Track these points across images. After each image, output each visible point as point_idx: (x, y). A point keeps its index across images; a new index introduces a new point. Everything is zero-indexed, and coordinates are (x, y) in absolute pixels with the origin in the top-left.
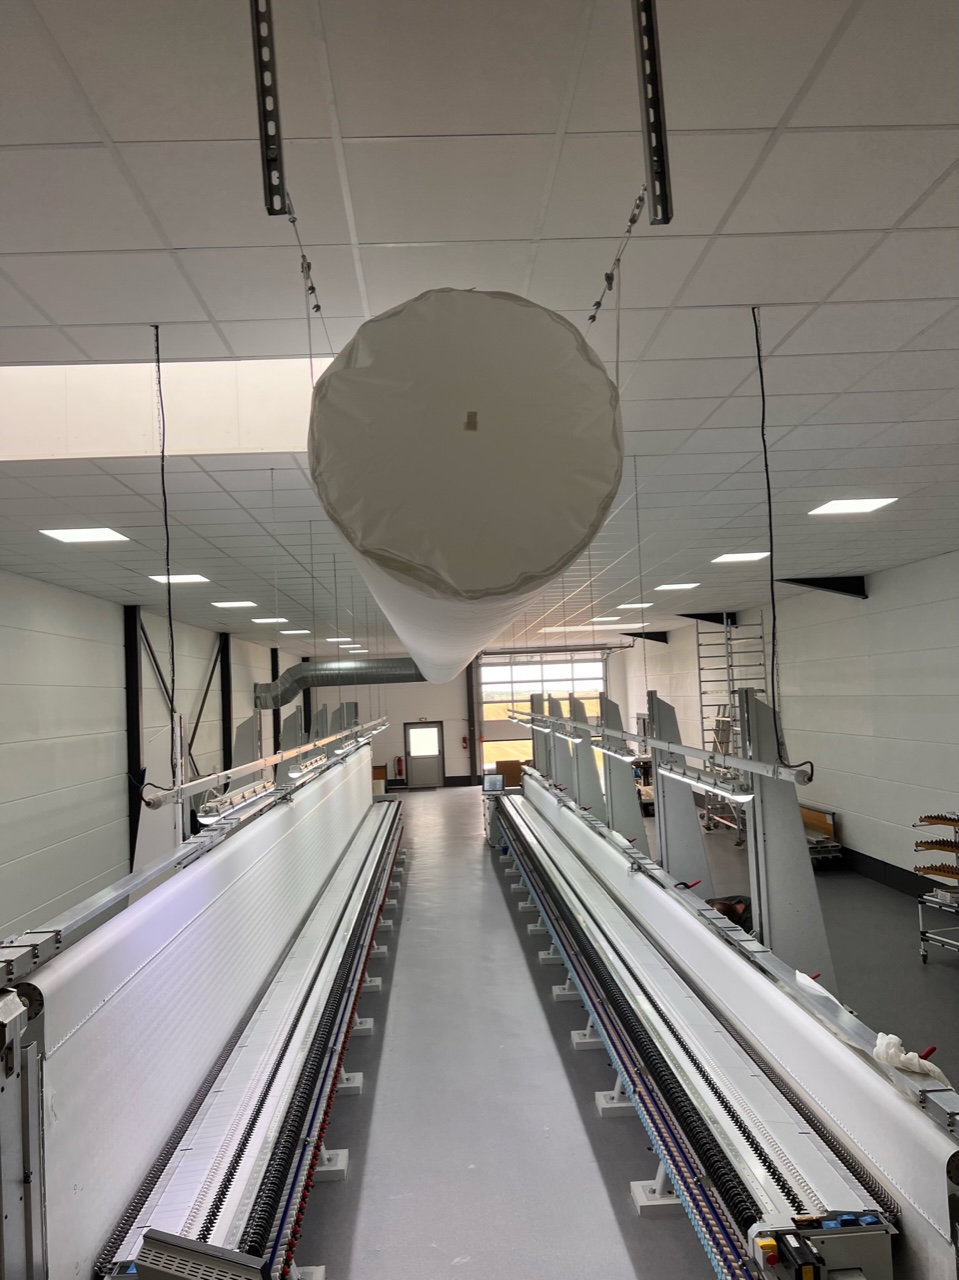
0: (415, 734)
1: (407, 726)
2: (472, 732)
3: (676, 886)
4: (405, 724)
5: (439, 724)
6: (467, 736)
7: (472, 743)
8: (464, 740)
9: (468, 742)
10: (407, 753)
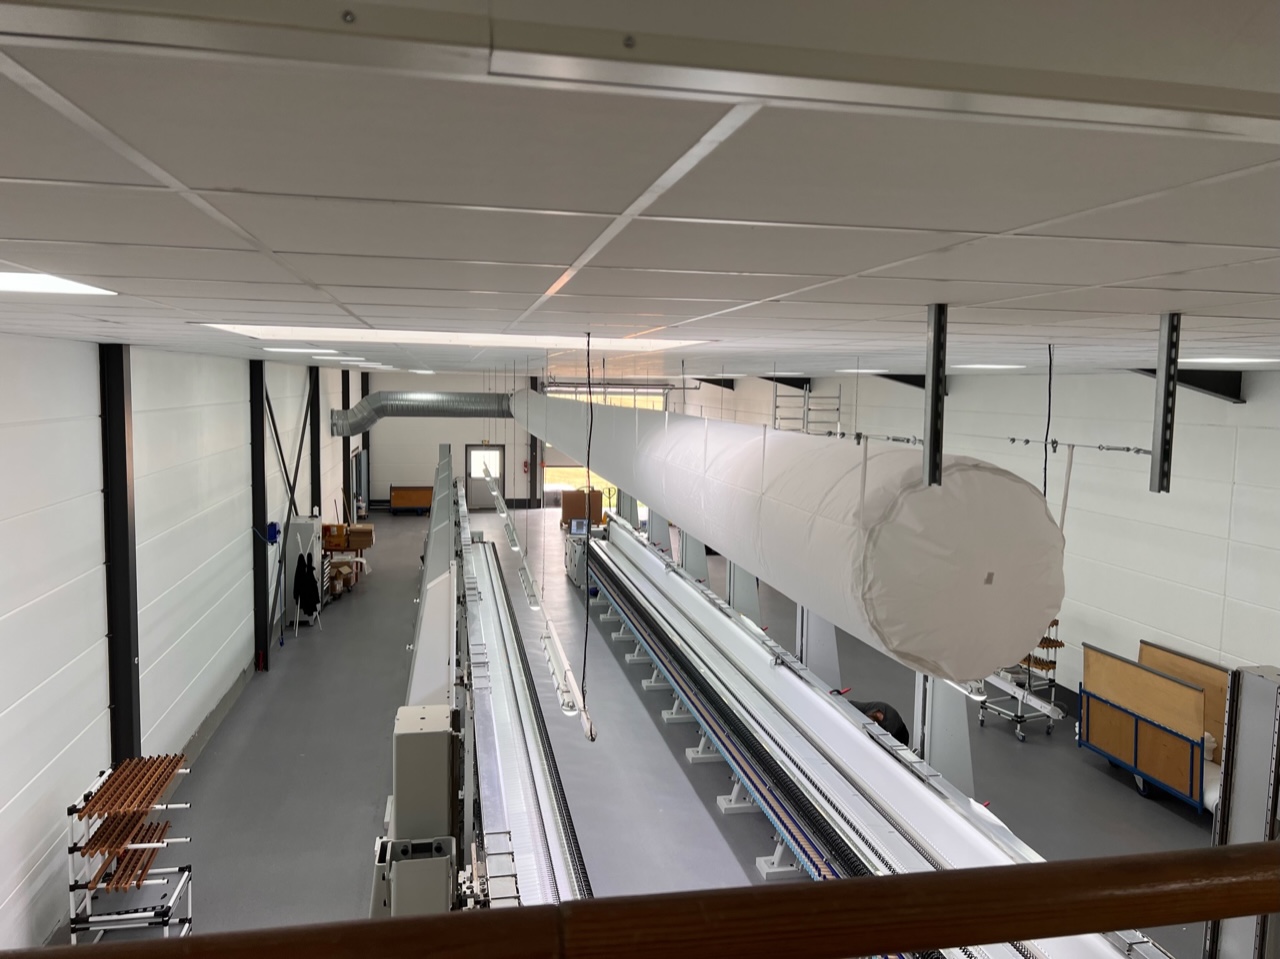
0: (477, 457)
1: (469, 448)
2: (533, 458)
3: (831, 693)
4: (467, 446)
5: (502, 448)
6: (529, 461)
7: (533, 468)
8: (526, 464)
9: (529, 466)
10: (468, 474)
